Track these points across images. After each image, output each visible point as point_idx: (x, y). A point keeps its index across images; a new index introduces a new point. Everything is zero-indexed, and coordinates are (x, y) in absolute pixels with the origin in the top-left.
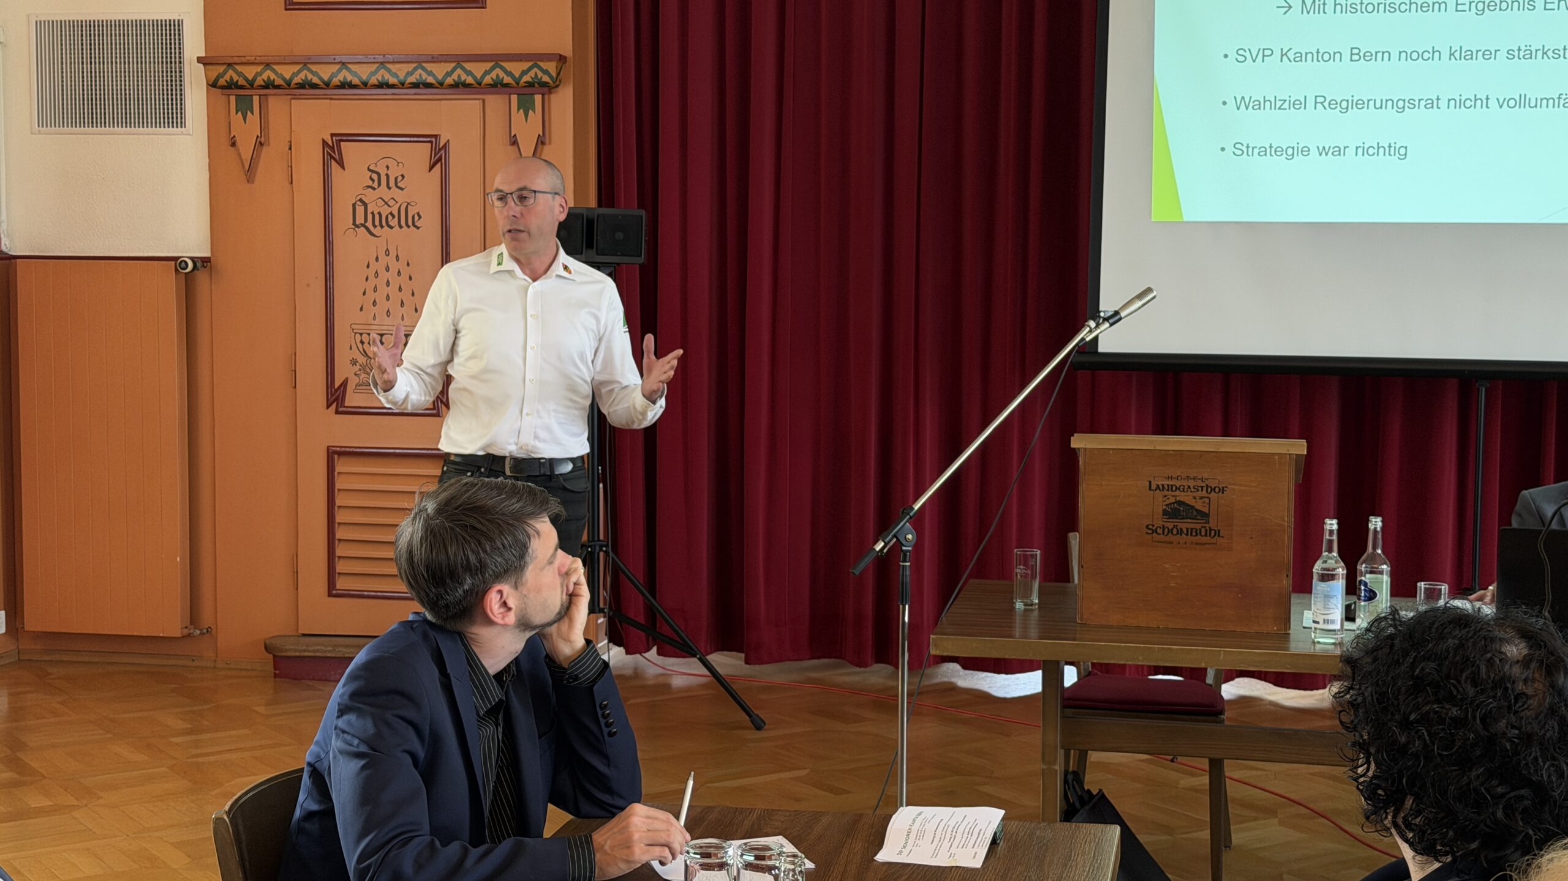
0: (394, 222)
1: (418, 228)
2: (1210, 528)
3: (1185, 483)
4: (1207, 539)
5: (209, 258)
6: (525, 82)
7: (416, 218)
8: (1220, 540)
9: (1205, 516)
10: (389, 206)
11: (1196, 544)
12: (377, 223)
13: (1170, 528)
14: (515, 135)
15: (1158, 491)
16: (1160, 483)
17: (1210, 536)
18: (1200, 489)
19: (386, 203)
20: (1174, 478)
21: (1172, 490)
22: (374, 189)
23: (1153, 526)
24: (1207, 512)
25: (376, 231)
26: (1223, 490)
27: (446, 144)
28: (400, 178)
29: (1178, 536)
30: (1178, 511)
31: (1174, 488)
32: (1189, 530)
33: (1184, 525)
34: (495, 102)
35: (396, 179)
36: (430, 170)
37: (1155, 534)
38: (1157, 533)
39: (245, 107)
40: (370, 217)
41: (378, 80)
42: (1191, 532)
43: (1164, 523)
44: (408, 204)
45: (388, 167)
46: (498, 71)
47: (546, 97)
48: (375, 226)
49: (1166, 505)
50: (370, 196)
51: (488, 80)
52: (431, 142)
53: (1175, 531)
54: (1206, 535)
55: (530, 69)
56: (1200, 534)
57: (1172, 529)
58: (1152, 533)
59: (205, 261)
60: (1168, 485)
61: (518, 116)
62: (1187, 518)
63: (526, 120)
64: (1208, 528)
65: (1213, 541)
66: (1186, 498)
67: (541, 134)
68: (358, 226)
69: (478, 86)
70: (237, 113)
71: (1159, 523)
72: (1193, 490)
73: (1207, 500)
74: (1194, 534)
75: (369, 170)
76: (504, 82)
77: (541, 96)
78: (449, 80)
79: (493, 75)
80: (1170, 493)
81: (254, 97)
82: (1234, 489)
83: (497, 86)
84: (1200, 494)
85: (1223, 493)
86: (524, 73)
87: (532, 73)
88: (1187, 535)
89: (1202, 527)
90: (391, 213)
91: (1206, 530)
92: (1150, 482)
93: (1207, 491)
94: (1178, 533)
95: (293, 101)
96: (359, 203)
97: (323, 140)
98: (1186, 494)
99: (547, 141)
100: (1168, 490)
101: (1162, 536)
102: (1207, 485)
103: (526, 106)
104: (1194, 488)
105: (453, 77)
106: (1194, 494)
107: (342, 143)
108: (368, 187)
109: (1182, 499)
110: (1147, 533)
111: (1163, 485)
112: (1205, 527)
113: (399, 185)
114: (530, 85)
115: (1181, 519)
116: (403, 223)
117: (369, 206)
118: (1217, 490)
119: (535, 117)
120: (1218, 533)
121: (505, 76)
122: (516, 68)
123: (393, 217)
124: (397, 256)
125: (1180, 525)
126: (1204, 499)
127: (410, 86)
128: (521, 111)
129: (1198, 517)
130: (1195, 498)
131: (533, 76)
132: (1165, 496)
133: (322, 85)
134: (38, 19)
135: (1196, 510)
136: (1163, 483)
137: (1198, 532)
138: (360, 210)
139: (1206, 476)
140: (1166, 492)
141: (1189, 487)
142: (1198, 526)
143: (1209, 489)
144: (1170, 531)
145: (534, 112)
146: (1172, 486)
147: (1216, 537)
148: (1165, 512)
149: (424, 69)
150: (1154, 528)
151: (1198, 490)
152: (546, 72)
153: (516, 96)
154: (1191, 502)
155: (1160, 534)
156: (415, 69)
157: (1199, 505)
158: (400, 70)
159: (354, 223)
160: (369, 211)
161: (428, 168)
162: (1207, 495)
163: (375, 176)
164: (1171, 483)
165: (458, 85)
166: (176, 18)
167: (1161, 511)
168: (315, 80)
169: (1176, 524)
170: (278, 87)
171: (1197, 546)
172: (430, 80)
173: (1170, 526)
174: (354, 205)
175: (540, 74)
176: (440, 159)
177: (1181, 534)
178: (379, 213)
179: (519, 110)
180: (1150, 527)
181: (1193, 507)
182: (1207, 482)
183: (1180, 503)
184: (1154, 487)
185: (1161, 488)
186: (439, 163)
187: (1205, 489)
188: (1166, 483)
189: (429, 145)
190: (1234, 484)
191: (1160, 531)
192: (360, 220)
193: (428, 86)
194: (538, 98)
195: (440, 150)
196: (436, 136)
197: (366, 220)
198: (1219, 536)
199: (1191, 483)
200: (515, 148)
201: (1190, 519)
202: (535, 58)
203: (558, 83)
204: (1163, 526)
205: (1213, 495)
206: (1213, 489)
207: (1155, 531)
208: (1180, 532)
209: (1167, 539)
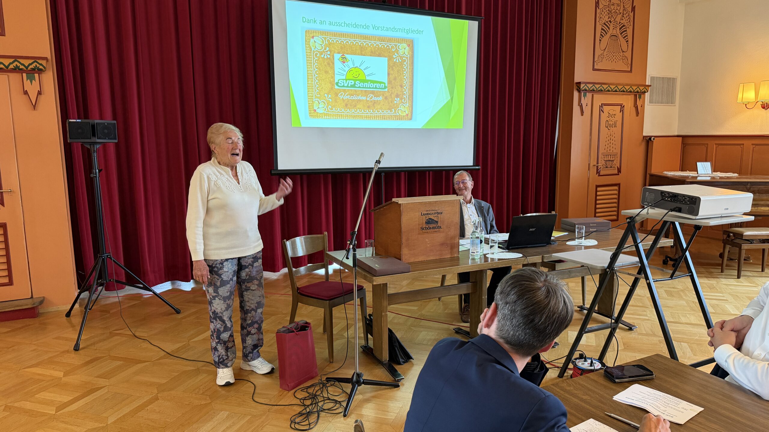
3: (431, 212)
6: (31, 68)
9: (437, 222)
11: (435, 231)
14: (26, 90)
16: (424, 213)
18: (435, 213)
23: (422, 227)
26: (441, 213)
30: (429, 221)
31: (428, 214)
33: (431, 226)
34: (15, 77)
42: (433, 228)
46: (16, 63)
47: (41, 75)
49: (426, 220)
51: (11, 66)
53: (429, 228)
54: (437, 228)
55: (33, 63)
61: (27, 83)
63: (31, 84)
64: (438, 226)
66: (431, 217)
67: (39, 90)
69: (6, 69)
71: (424, 226)
73: (437, 217)
76: (20, 68)
77: (38, 74)
79: (14, 64)
80: (427, 216)
82: (445, 213)
83: (16, 70)
86: (30, 64)
99: (43, 93)
103: (31, 79)
106: (434, 215)
110: (420, 230)
114: (33, 70)
115: (430, 224)
119: (36, 83)
120: (440, 227)
121: (20, 65)
122: (26, 62)
125: (430, 226)
128: (29, 80)
129: (435, 223)
131: (35, 66)
135: (435, 221)
137: (435, 228)
139: (437, 209)
140: (426, 216)
142: (435, 226)
144: (428, 228)
145: (35, 81)
147: (440, 229)
148: (426, 222)
152: (41, 64)
153: (26, 74)
154: (433, 218)
157: (435, 219)
162: (437, 215)
164: (427, 212)
167: (425, 222)
175: (38, 65)
179: (27, 80)
181: (433, 220)
182: (437, 211)
183: (430, 219)
184: (423, 214)
187: (437, 213)
188: (426, 212)
190: (445, 211)
191: (424, 229)
194: (36, 75)
199: (433, 212)
200: (27, 96)
201: (433, 224)
202: (35, 59)
203: (46, 70)
204: (426, 227)
205: (439, 215)
206: (439, 213)
207: (423, 229)
208: (430, 228)
209: (426, 231)
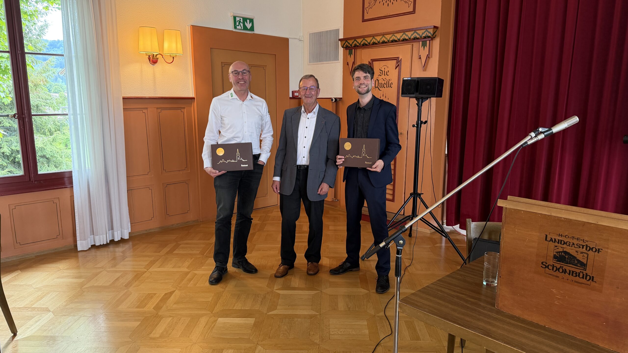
0: (385, 86)
1: (391, 87)
2: (586, 274)
3: (571, 241)
4: (584, 281)
5: (342, 98)
7: (391, 84)
8: (593, 284)
9: (584, 265)
10: (384, 81)
12: (381, 86)
13: (558, 267)
14: (420, 55)
15: (551, 242)
16: (553, 237)
17: (586, 279)
18: (581, 246)
19: (384, 80)
20: (564, 236)
21: (561, 243)
22: (381, 76)
23: (546, 263)
24: (585, 263)
25: (381, 89)
27: (400, 60)
28: (388, 72)
29: (563, 273)
30: (564, 258)
31: (563, 243)
32: (571, 272)
33: (568, 268)
34: (416, 45)
35: (387, 72)
36: (396, 69)
37: (547, 269)
38: (548, 268)
39: (350, 53)
40: (379, 84)
41: (382, 41)
42: (572, 273)
43: (554, 264)
44: (389, 80)
45: (385, 69)
46: (415, 34)
47: (431, 41)
48: (380, 87)
49: (556, 252)
50: (380, 78)
51: (412, 37)
52: (396, 59)
53: (561, 270)
54: (583, 277)
55: (425, 32)
56: (579, 276)
57: (559, 268)
58: (546, 267)
59: (341, 98)
60: (559, 240)
61: (422, 48)
62: (570, 264)
63: (424, 50)
64: (585, 274)
65: (589, 283)
66: (572, 251)
67: (428, 54)
68: (376, 88)
69: (410, 40)
70: (349, 55)
71: (551, 262)
72: (576, 246)
73: (585, 255)
74: (574, 275)
75: (380, 70)
76: (417, 37)
77: (429, 41)
78: (401, 39)
80: (560, 245)
81: (353, 50)
82: (607, 252)
83: (415, 39)
84: (581, 250)
85: (598, 252)
86: (423, 34)
87: (425, 34)
88: (569, 274)
89: (581, 272)
90: (385, 83)
91: (583, 275)
92: (546, 236)
93: (586, 249)
94: (563, 272)
95: (362, 50)
96: (377, 80)
97: (369, 61)
98: (570, 248)
99: (430, 57)
100: (558, 243)
101: (551, 271)
102: (587, 245)
103: (424, 45)
104: (577, 245)
105: (402, 37)
106: (577, 249)
107: (373, 62)
108: (379, 75)
109: (568, 251)
110: (542, 267)
111: (555, 239)
112: (583, 272)
113: (387, 74)
114: (425, 38)
115: (565, 263)
116: (388, 86)
117: (379, 81)
118: (594, 250)
119: (427, 48)
120: (592, 279)
121: (417, 35)
122: (420, 32)
123: (385, 84)
124: (386, 96)
125: (565, 267)
126: (583, 254)
127: (391, 42)
129: (578, 265)
130: (577, 252)
131: (426, 34)
132: (556, 246)
133: (368, 44)
134: (310, 33)
135: (578, 260)
136: (555, 237)
137: (578, 274)
138: (377, 82)
139: (586, 239)
141: (573, 244)
142: (578, 271)
143: (588, 248)
144: (558, 269)
145: (426, 47)
146: (561, 241)
147: (591, 280)
148: (555, 257)
149: (394, 36)
150: (547, 265)
151: (580, 247)
152: (430, 33)
153: (421, 42)
154: (574, 253)
155: (550, 270)
156: (392, 36)
157: (580, 257)
158: (388, 37)
159: (375, 87)
160: (379, 83)
161: (395, 68)
162: (586, 252)
163: (381, 72)
164: (560, 238)
165: (404, 40)
166: (338, 28)
167: (552, 255)
168: (367, 43)
169: (562, 266)
170: (358, 46)
171: (576, 283)
172: (396, 39)
173: (558, 266)
174: (375, 81)
175: (428, 33)
176: (398, 65)
177: (565, 273)
178: (382, 83)
179: (422, 46)
180: (544, 263)
181: (575, 257)
182: (587, 243)
183: (566, 253)
184: (549, 239)
185: (554, 240)
186: (398, 67)
187: (585, 247)
188: (558, 238)
189: (396, 60)
190: (608, 248)
191: (550, 267)
192: (377, 86)
193: (396, 41)
195: (399, 62)
196: (398, 58)
197: (378, 86)
198: (593, 280)
199: (575, 242)
200: (420, 59)
201: (573, 265)
202: (426, 29)
203: (434, 36)
204: (553, 265)
205: (590, 253)
206: (591, 249)
207: (547, 267)
208: (565, 271)
209: (555, 274)
